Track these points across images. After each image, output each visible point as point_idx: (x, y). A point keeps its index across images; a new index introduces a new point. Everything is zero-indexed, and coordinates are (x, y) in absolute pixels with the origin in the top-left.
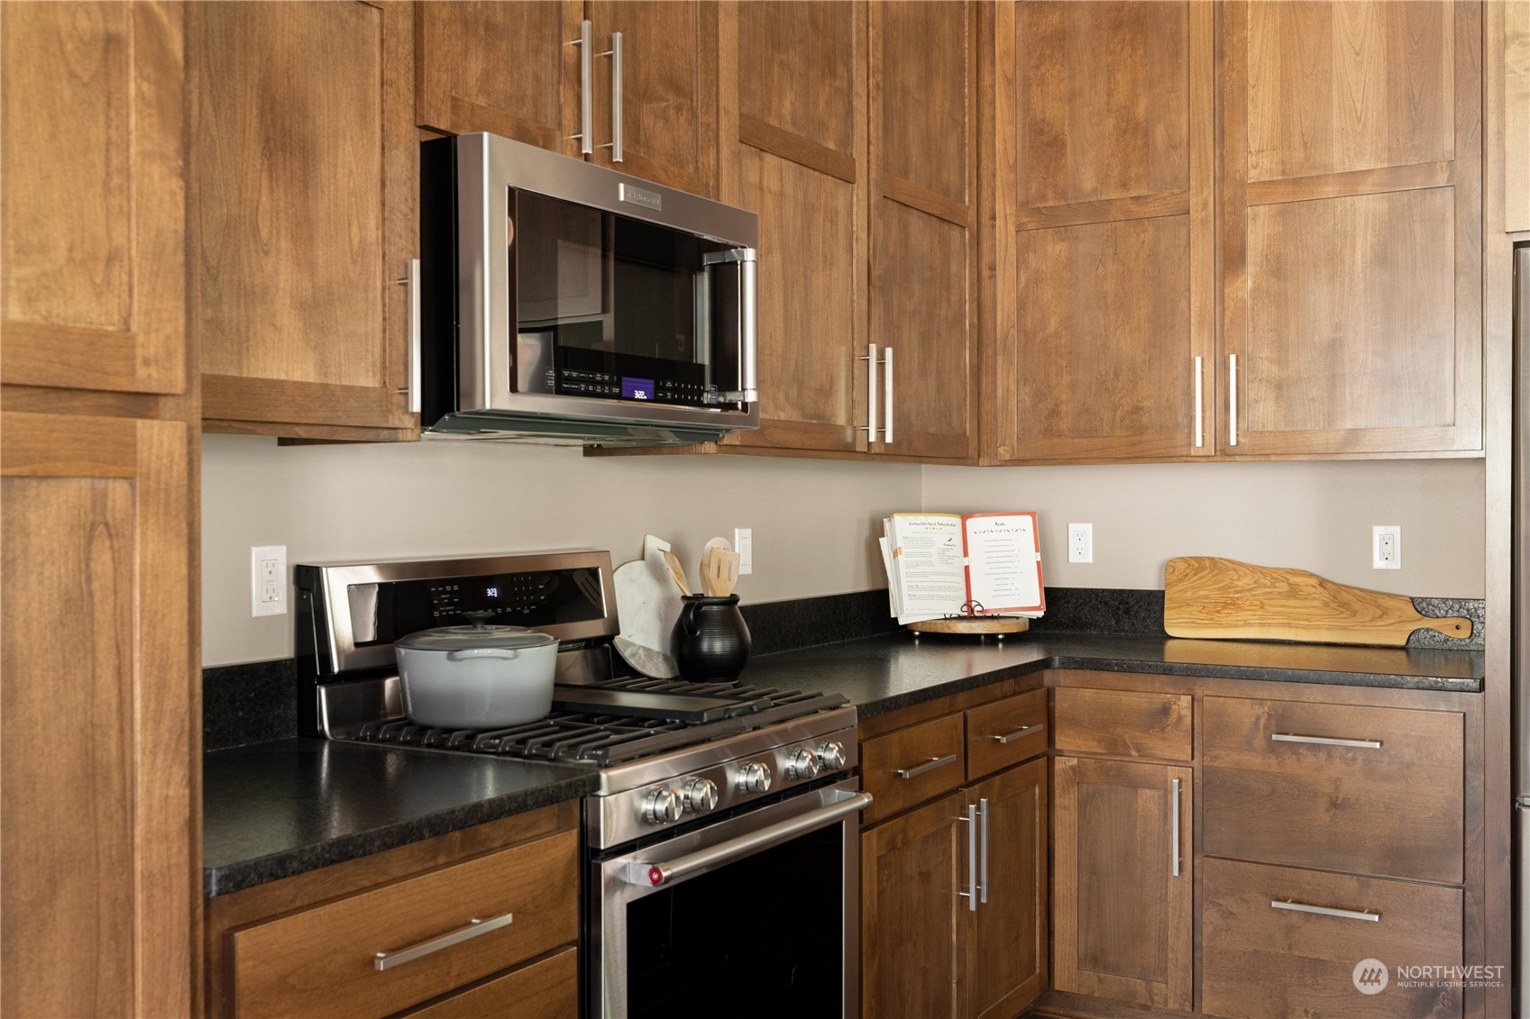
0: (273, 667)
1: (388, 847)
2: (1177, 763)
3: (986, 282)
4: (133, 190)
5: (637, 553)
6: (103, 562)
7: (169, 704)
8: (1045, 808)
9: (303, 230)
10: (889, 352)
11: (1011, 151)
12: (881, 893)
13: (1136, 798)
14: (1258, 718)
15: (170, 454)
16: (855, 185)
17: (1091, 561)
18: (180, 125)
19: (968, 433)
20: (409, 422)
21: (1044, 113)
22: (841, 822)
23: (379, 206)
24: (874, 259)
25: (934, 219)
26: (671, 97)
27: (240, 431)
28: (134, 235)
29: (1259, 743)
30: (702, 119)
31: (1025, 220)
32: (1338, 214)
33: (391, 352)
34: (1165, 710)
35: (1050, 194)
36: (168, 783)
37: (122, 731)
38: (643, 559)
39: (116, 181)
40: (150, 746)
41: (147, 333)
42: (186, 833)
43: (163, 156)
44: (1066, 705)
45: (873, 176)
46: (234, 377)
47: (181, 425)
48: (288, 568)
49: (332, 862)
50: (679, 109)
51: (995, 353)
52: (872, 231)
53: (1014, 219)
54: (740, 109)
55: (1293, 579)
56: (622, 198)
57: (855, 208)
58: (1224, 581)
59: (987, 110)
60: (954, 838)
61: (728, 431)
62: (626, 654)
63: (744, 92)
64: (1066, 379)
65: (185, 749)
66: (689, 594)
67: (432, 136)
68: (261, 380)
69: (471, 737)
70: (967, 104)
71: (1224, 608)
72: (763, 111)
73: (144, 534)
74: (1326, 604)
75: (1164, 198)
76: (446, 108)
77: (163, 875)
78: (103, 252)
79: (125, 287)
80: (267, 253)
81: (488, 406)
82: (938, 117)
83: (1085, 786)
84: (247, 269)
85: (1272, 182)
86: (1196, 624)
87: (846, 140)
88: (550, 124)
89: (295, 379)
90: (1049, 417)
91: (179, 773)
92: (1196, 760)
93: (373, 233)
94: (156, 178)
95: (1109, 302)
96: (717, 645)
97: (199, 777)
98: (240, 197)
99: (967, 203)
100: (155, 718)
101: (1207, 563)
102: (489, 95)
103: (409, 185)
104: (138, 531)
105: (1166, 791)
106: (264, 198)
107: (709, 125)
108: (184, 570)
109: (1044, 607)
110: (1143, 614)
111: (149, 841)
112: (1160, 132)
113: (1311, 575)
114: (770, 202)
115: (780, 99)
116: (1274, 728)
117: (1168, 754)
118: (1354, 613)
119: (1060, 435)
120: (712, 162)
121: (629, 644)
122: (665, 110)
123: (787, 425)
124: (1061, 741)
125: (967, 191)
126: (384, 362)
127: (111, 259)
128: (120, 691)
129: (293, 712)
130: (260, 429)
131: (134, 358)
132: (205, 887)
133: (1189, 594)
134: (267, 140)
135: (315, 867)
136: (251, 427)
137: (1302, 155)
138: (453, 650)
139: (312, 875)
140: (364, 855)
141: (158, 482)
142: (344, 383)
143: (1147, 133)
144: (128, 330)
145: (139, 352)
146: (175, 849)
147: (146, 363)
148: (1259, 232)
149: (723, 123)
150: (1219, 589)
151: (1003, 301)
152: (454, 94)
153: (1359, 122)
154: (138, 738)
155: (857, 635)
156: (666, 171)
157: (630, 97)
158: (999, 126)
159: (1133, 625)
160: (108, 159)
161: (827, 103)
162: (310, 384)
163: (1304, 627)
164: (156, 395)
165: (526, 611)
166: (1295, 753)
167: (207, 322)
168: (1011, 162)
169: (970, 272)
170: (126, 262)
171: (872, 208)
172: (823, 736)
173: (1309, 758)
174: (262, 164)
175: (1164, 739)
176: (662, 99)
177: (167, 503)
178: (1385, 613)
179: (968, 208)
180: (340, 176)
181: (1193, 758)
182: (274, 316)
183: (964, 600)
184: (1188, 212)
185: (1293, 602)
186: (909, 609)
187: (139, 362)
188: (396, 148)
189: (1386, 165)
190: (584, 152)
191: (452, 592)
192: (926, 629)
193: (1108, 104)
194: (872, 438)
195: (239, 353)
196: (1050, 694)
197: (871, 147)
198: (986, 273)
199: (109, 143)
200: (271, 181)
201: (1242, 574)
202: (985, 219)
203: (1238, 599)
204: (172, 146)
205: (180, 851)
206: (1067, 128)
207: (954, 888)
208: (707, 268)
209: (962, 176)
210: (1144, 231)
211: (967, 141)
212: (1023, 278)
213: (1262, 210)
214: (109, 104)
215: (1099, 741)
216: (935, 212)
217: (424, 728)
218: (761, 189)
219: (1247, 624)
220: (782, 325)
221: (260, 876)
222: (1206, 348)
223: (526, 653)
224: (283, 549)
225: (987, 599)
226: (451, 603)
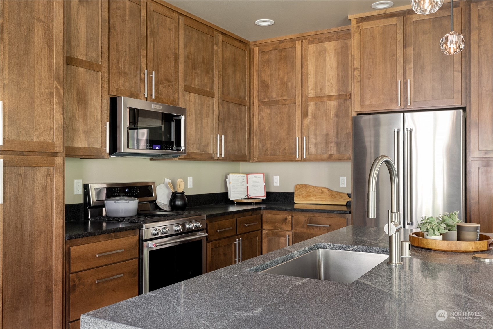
0: (79, 205)
1: (99, 234)
2: (289, 231)
3: (252, 118)
4: (54, 118)
5: (163, 182)
6: (49, 181)
7: (60, 205)
8: (260, 242)
9: (85, 118)
10: (223, 136)
11: (257, 88)
12: (212, 257)
13: (280, 240)
14: (305, 220)
15: (60, 162)
16: (215, 98)
17: (279, 185)
18: (62, 106)
19: (246, 155)
20: (107, 155)
21: (265, 79)
22: (201, 240)
23: (101, 112)
24: (220, 115)
25: (237, 104)
26: (167, 83)
27: (72, 157)
28: (54, 126)
29: (305, 226)
30: (174, 87)
31: (260, 104)
32: (327, 105)
33: (103, 140)
34: (286, 219)
35: (266, 98)
36: (59, 219)
37: (52, 210)
38: (164, 184)
39: (51, 116)
40: (56, 213)
41: (56, 142)
42: (62, 228)
43: (59, 112)
44: (265, 218)
45: (219, 96)
46: (71, 147)
47: (62, 157)
48: (82, 184)
49: (88, 236)
50: (169, 85)
51: (254, 135)
52: (219, 108)
53: (258, 104)
54: (184, 84)
55: (322, 189)
56: (153, 107)
57: (214, 104)
58: (307, 190)
59: (252, 77)
60: (233, 247)
61: (180, 155)
62: (159, 205)
63: (185, 80)
64: (269, 142)
65: (62, 213)
66: (173, 192)
67: (112, 96)
68: (77, 147)
69: (119, 219)
70: (246, 76)
71: (307, 196)
72: (190, 83)
73: (56, 176)
74: (329, 195)
75: (290, 100)
76: (115, 90)
77: (58, 235)
78: (49, 129)
79: (53, 134)
80: (78, 122)
81: (122, 152)
82: (238, 80)
83: (269, 237)
84: (74, 126)
85: (313, 97)
86: (301, 200)
87: (212, 88)
88: (139, 92)
89: (83, 147)
90: (265, 151)
91: (61, 217)
92: (293, 230)
93: (99, 117)
94: (58, 116)
95: (279, 124)
96: (179, 203)
97: (64, 219)
98: (73, 112)
99: (246, 100)
100: (57, 208)
101: (304, 186)
102: (124, 87)
103: (107, 107)
104: (55, 176)
105: (286, 237)
106: (77, 112)
107: (176, 88)
108: (62, 183)
109: (265, 196)
110: (290, 198)
111: (56, 229)
112: (290, 84)
113: (326, 188)
114: (192, 104)
115: (195, 81)
116: (308, 223)
117: (286, 229)
118: (335, 197)
119: (268, 155)
120: (177, 96)
121: (160, 203)
122: (166, 86)
123: (196, 154)
124: (264, 227)
125: (246, 97)
126: (101, 143)
127: (51, 130)
128: (51, 203)
129: (83, 214)
130: (76, 156)
131: (54, 146)
132: (65, 238)
133: (300, 193)
134: (78, 100)
135: (85, 237)
136: (74, 156)
137: (320, 91)
138: (115, 201)
139: (85, 238)
140: (94, 235)
141: (58, 167)
142: (93, 147)
143: (287, 84)
144: (53, 141)
145: (55, 145)
146: (60, 230)
147: (56, 147)
148: (311, 108)
149: (180, 87)
150: (306, 192)
151: (255, 123)
152: (117, 88)
153: (332, 84)
154: (54, 211)
155: (221, 203)
156: (165, 99)
157: (157, 84)
158: (254, 82)
159: (288, 200)
160: (50, 113)
161: (207, 80)
162: (86, 148)
163: (324, 201)
164: (58, 152)
165: (135, 194)
166: (313, 228)
167: (66, 136)
168: (257, 90)
169: (247, 116)
170: (53, 130)
171: (219, 103)
172: (197, 221)
173: (316, 229)
174: (77, 105)
175: (286, 226)
176: (165, 84)
177: (60, 171)
178: (342, 197)
179: (247, 101)
180: (93, 106)
181: (292, 230)
182: (79, 134)
183: (247, 194)
184: (295, 103)
185: (322, 195)
186: (232, 197)
187: (55, 147)
188: (104, 100)
189: (337, 94)
190: (145, 97)
191: (118, 190)
192: (237, 201)
193: (278, 77)
194: (218, 156)
195: (72, 142)
196: (262, 216)
197: (219, 89)
198: (252, 116)
199: (50, 110)
200: (79, 108)
201: (311, 188)
202: (252, 103)
203: (310, 194)
204: (61, 110)
205: (61, 231)
206: (270, 83)
207: (233, 258)
208: (174, 120)
209: (245, 93)
210: (286, 107)
211: (246, 85)
212: (260, 118)
213: (312, 103)
214: (50, 104)
215: (272, 226)
216: (237, 103)
217: (110, 217)
218: (190, 101)
219: (312, 200)
220: (195, 131)
221: (75, 237)
222: (299, 135)
223: (131, 202)
224: (81, 180)
225: (252, 194)
226: (117, 192)
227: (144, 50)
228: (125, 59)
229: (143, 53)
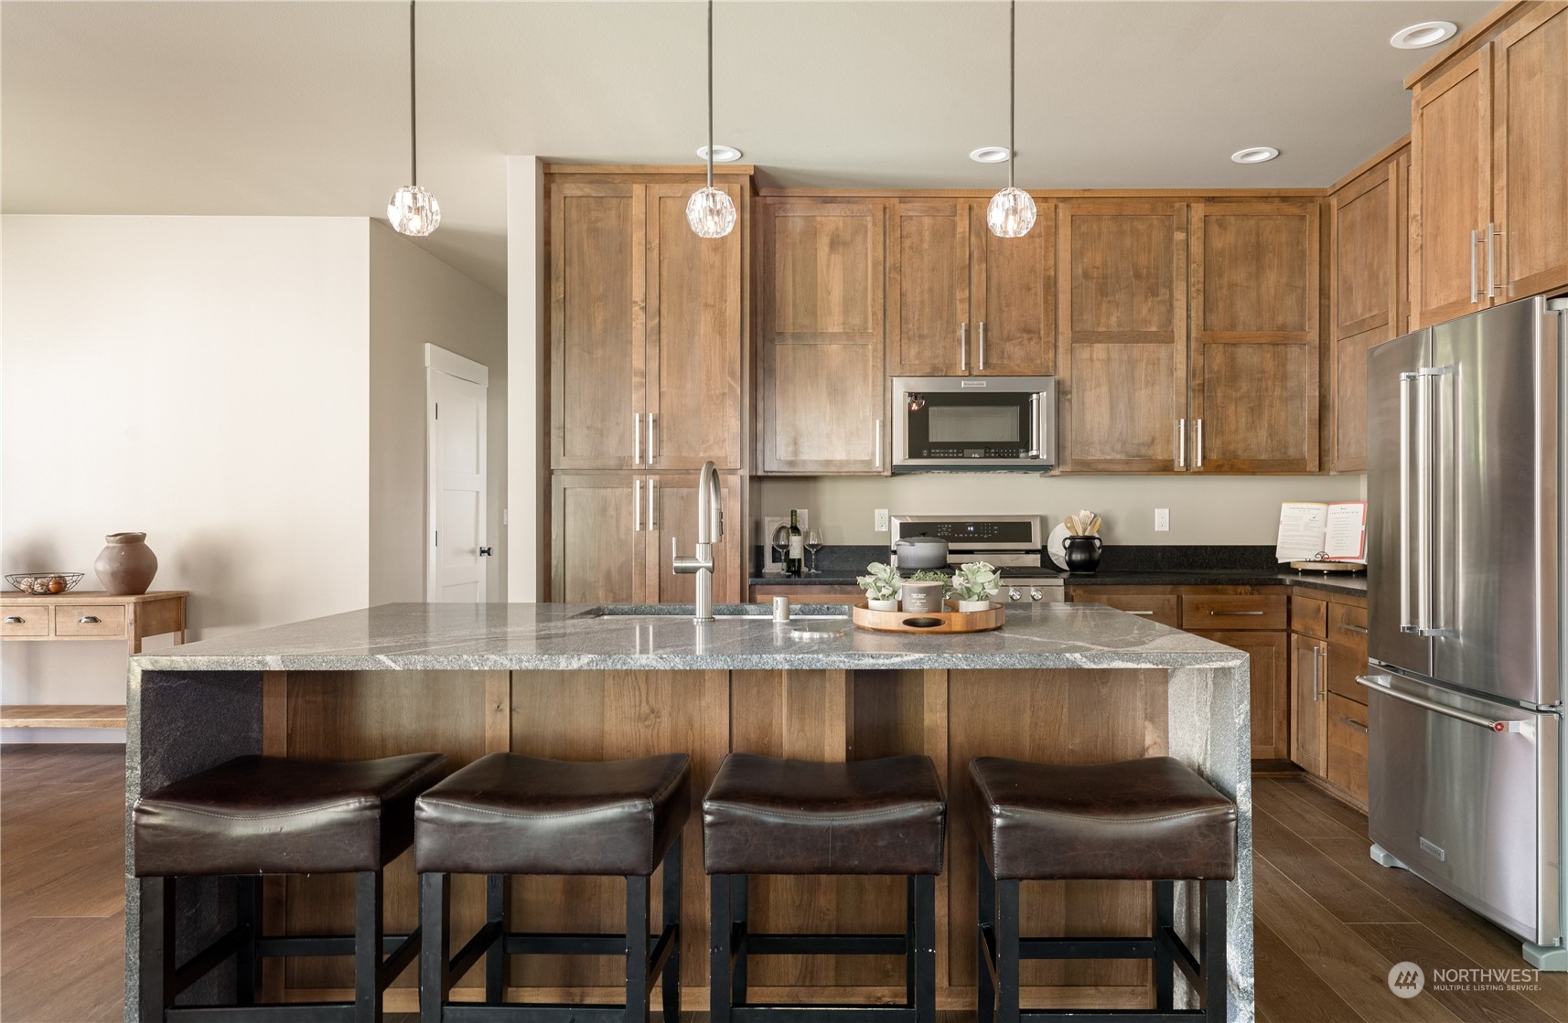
8: (1283, 660)
16: (1175, 344)
19: (1307, 459)
20: (880, 470)
25: (1265, 345)
26: (1026, 336)
30: (1045, 340)
31: (1340, 334)
34: (1319, 609)
35: (1348, 319)
41: (730, 456)
42: (740, 568)
43: (734, 416)
44: (1294, 605)
45: (1193, 335)
48: (888, 517)
50: (1030, 339)
52: (1191, 362)
53: (1336, 335)
54: (1073, 330)
56: (963, 386)
57: (1175, 355)
63: (1076, 321)
70: (1307, 273)
72: (1094, 326)
75: (1381, 315)
76: (900, 368)
79: (726, 447)
82: (1272, 290)
83: (1300, 650)
87: (1167, 324)
88: (951, 362)
89: (837, 459)
93: (868, 413)
94: (733, 422)
99: (1307, 329)
102: (920, 359)
107: (1050, 342)
112: (1381, 276)
114: (1098, 365)
115: (1108, 318)
117: (1320, 634)
120: (1052, 357)
121: (1055, 555)
122: (1021, 342)
123: (1110, 461)
124: (1293, 625)
127: (723, 441)
134: (829, 393)
141: (733, 489)
142: (856, 459)
143: (1377, 277)
144: (727, 455)
147: (730, 463)
149: (1060, 339)
151: (1333, 381)
152: (903, 363)
156: (1019, 366)
157: (998, 342)
161: (1149, 310)
165: (986, 536)
168: (1336, 302)
169: (1310, 367)
171: (1192, 351)
175: (1318, 625)
176: (1020, 338)
177: (735, 494)
179: (1308, 332)
180: (855, 398)
183: (1319, 551)
184: (1388, 322)
187: (728, 463)
190: (962, 369)
194: (1182, 464)
196: (1289, 599)
197: (1192, 322)
199: (723, 415)
206: (1353, 280)
209: (1302, 315)
211: (1307, 295)
212: (1340, 367)
214: (723, 408)
215: (1302, 625)
216: (1265, 341)
218: (1091, 360)
224: (887, 510)
226: (947, 531)
227: (963, 290)
228: (921, 314)
229: (961, 294)
